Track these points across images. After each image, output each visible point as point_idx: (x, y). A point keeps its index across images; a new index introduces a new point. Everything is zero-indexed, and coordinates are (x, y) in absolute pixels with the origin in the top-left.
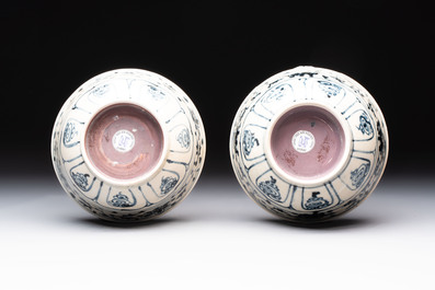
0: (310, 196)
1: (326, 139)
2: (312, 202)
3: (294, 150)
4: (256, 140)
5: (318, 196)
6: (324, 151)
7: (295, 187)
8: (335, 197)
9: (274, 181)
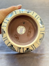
0: (26, 50)
1: (29, 28)
2: (27, 51)
3: (18, 34)
4: (4, 31)
5: (29, 49)
6: (29, 33)
7: (20, 48)
8: (34, 48)
9: (12, 46)
